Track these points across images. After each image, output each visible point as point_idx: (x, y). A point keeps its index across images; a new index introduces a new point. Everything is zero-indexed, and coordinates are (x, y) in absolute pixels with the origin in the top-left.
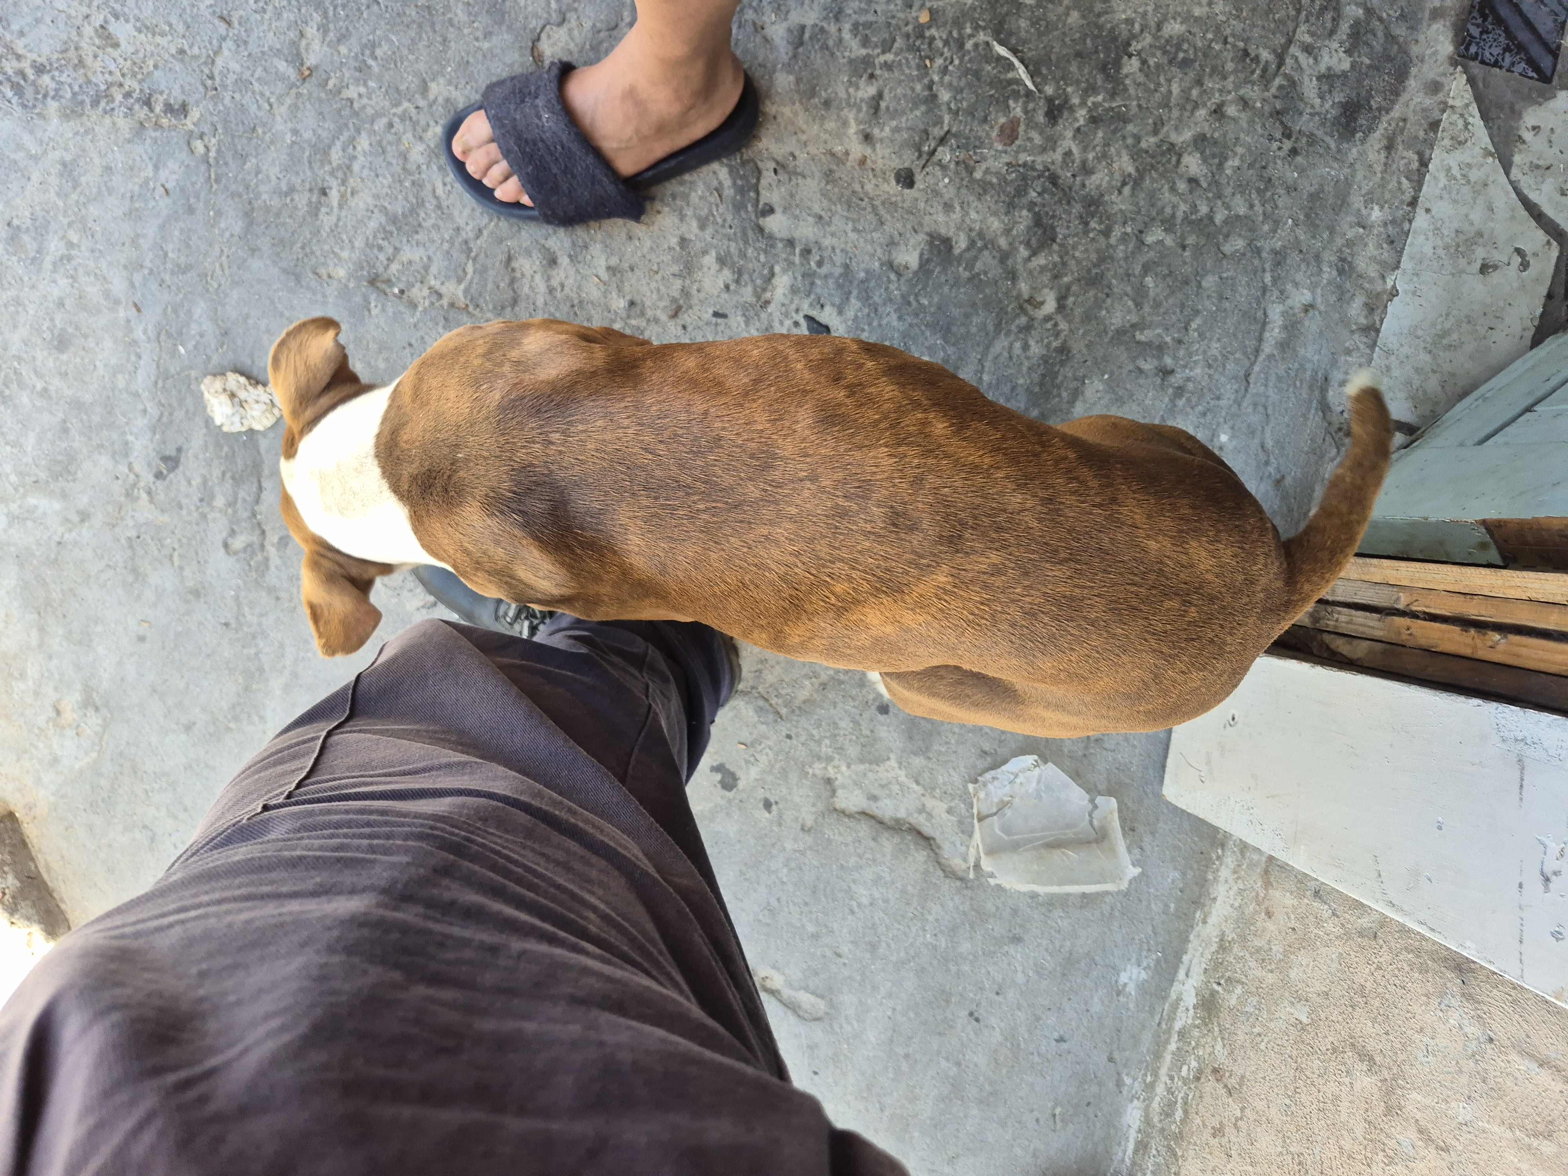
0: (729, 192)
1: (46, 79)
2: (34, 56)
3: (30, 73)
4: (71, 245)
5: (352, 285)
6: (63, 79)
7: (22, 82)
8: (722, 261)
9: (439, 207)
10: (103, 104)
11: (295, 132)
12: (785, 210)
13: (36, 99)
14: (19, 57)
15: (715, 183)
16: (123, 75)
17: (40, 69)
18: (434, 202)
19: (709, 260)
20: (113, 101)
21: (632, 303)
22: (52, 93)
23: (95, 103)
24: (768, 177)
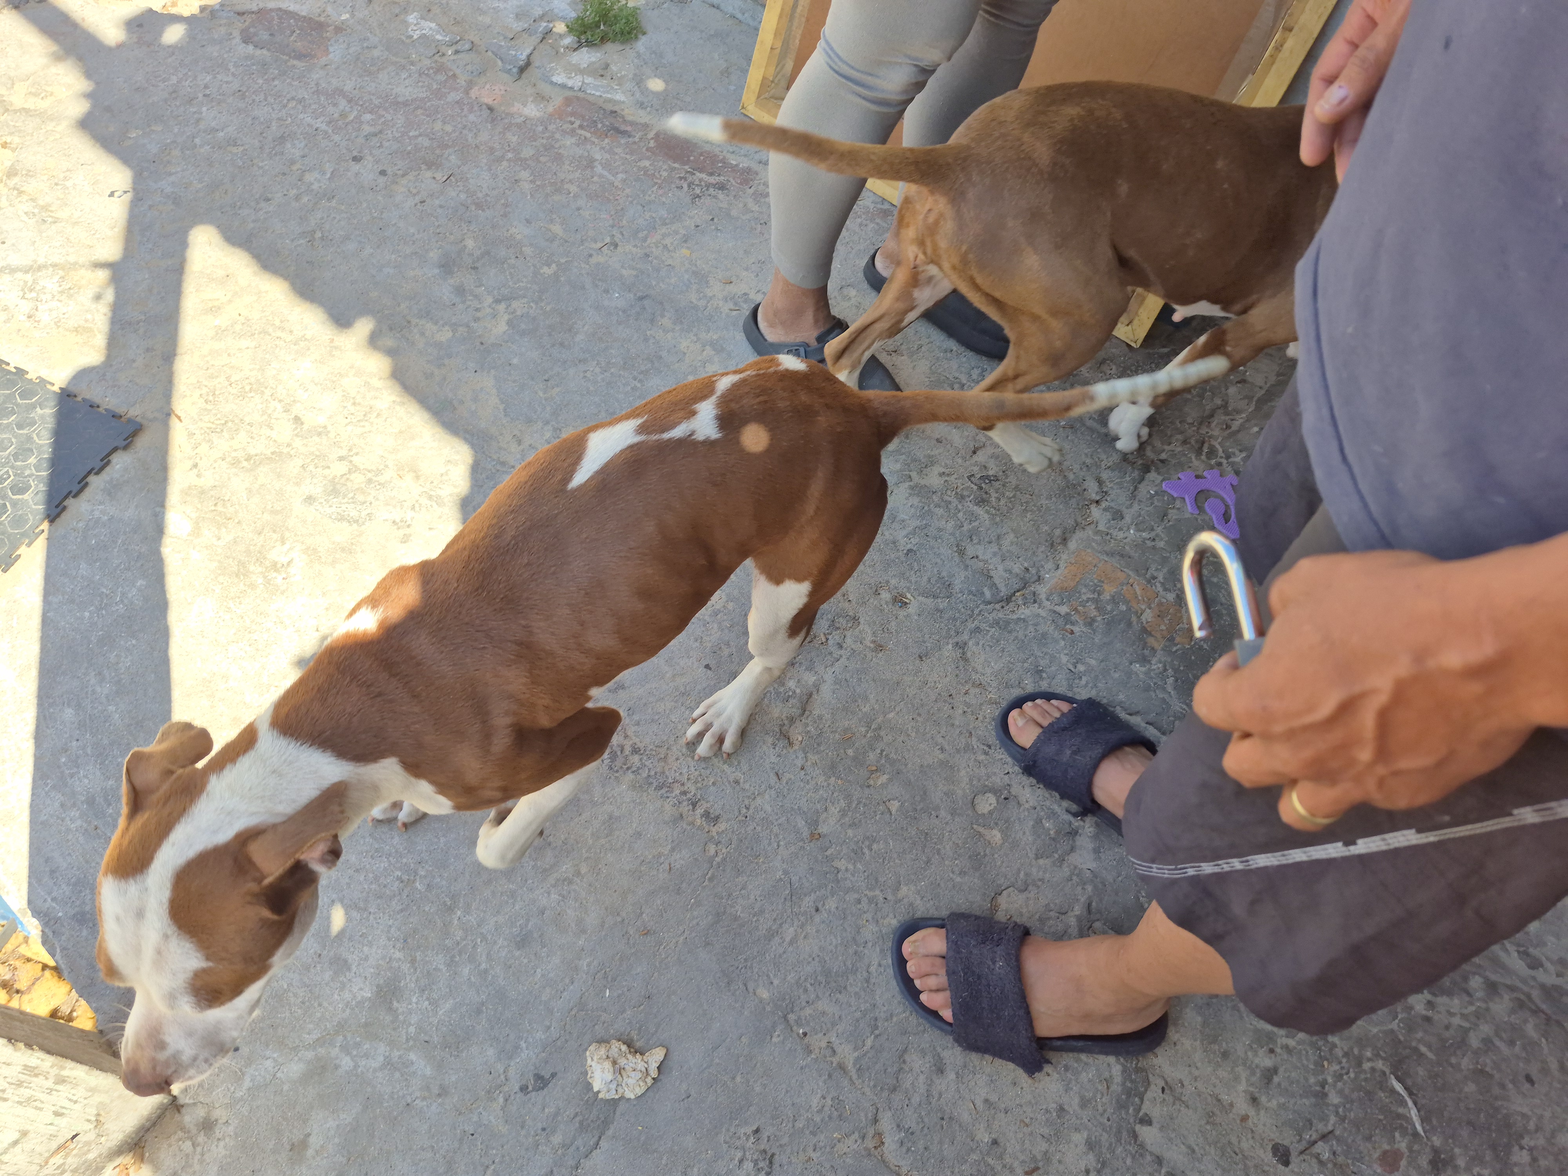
0: (1116, 1088)
1: (636, 758)
2: (637, 740)
3: (628, 750)
4: (578, 873)
5: (768, 1009)
6: (647, 763)
7: (619, 753)
8: (1091, 1145)
9: (867, 981)
10: (663, 791)
11: (786, 872)
12: (1162, 1128)
13: (621, 767)
14: (626, 737)
15: (1106, 1075)
16: (688, 779)
17: (635, 751)
18: (865, 974)
19: (1079, 1138)
20: (672, 792)
21: (995, 1142)
22: (634, 769)
23: (659, 788)
24: (1154, 1092)
